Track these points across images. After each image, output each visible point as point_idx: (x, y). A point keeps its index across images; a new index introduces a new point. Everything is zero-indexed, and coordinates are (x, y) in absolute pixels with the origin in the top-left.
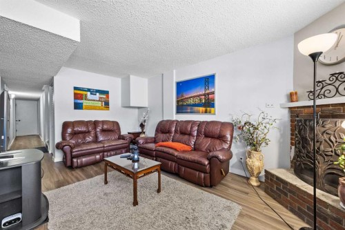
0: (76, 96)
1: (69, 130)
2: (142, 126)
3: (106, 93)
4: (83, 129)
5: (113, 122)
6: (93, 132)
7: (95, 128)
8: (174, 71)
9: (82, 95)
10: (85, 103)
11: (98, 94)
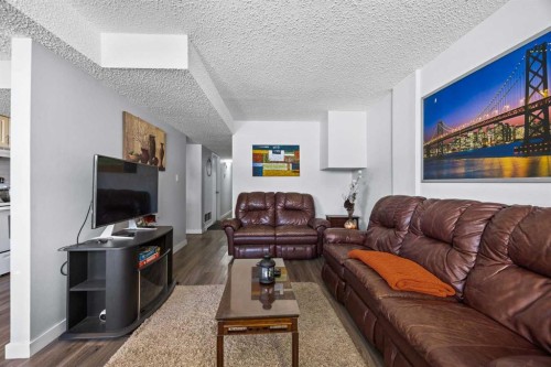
0: (256, 158)
1: (243, 205)
2: (349, 205)
3: (295, 149)
4: (258, 204)
5: (303, 196)
6: (271, 210)
7: (275, 205)
8: (418, 72)
9: (262, 155)
10: (266, 167)
11: (282, 152)
